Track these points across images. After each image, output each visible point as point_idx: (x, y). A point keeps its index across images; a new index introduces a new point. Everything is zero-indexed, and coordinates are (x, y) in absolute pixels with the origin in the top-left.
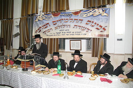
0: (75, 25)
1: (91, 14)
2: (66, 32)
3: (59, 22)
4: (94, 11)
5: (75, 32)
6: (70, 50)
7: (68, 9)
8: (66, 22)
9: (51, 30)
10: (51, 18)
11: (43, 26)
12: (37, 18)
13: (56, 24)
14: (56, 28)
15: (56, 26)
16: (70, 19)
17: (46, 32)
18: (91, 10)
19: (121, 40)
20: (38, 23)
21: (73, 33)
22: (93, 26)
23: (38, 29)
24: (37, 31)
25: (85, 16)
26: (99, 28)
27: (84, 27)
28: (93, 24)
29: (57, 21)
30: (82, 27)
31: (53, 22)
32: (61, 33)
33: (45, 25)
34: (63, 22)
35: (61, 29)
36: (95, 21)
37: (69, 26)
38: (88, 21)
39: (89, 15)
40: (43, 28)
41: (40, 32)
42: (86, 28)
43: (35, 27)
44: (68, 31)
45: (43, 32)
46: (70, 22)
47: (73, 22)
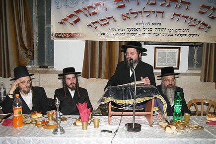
0: (175, 14)
2: (154, 27)
3: (134, 3)
5: (175, 30)
6: (155, 68)
8: (152, 4)
11: (85, 9)
13: (124, 7)
14: (125, 17)
17: (97, 25)
21: (170, 30)
22: (213, 18)
23: (71, 16)
24: (65, 20)
27: (195, 20)
30: (191, 19)
32: (142, 29)
33: (94, 6)
34: (144, 3)
35: (139, 20)
37: (160, 15)
38: (203, 6)
40: (86, 13)
41: (78, 24)
43: (58, 8)
44: (158, 26)
45: (89, 26)
46: (162, 5)
47: (168, 6)
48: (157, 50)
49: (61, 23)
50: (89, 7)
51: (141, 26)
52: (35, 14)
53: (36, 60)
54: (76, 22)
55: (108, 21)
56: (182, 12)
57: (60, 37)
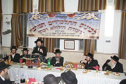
0: (70, 27)
1: (84, 17)
2: (61, 32)
3: (55, 23)
4: (87, 14)
6: (65, 49)
7: (63, 10)
8: (61, 23)
9: (47, 30)
10: (47, 18)
11: (38, 25)
12: (31, 16)
13: (51, 24)
14: (52, 28)
15: (52, 26)
16: (65, 21)
17: (41, 31)
18: (85, 14)
19: (109, 41)
20: (33, 21)
21: (68, 34)
22: (85, 29)
23: (33, 28)
24: (31, 29)
25: (78, 19)
26: (91, 30)
27: (78, 30)
28: (86, 27)
29: (53, 21)
30: (76, 29)
31: (49, 22)
32: (57, 33)
33: (41, 24)
34: (58, 23)
35: (56, 30)
36: (87, 24)
37: (64, 28)
38: (82, 24)
39: (82, 19)
40: (38, 27)
41: (36, 31)
42: (79, 30)
43: (29, 25)
44: (63, 32)
45: (39, 32)
46: (65, 23)
47: (68, 24)
48: (65, 41)
49: (30, 31)
50: (39, 25)
51: (57, 32)
52: (24, 27)
53: (23, 44)
54: (35, 30)
55: (46, 30)
56: (73, 26)
57: (30, 36)
